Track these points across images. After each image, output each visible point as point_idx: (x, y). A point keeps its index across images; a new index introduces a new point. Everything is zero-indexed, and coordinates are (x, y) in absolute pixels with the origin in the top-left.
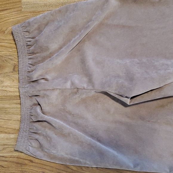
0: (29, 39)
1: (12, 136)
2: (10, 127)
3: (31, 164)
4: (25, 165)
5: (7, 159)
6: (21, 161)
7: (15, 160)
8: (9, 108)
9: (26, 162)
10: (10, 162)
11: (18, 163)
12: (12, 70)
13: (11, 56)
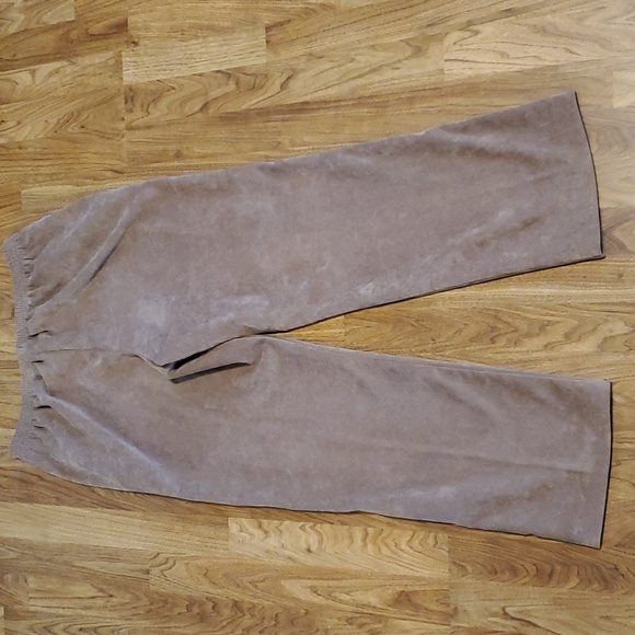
0: (27, 262)
1: (13, 432)
2: (9, 416)
3: (41, 483)
4: (32, 484)
5: (7, 473)
6: (26, 476)
7: (17, 474)
8: (7, 383)
9: (34, 479)
10: (11, 477)
11: (22, 481)
12: (10, 316)
13: (8, 290)
